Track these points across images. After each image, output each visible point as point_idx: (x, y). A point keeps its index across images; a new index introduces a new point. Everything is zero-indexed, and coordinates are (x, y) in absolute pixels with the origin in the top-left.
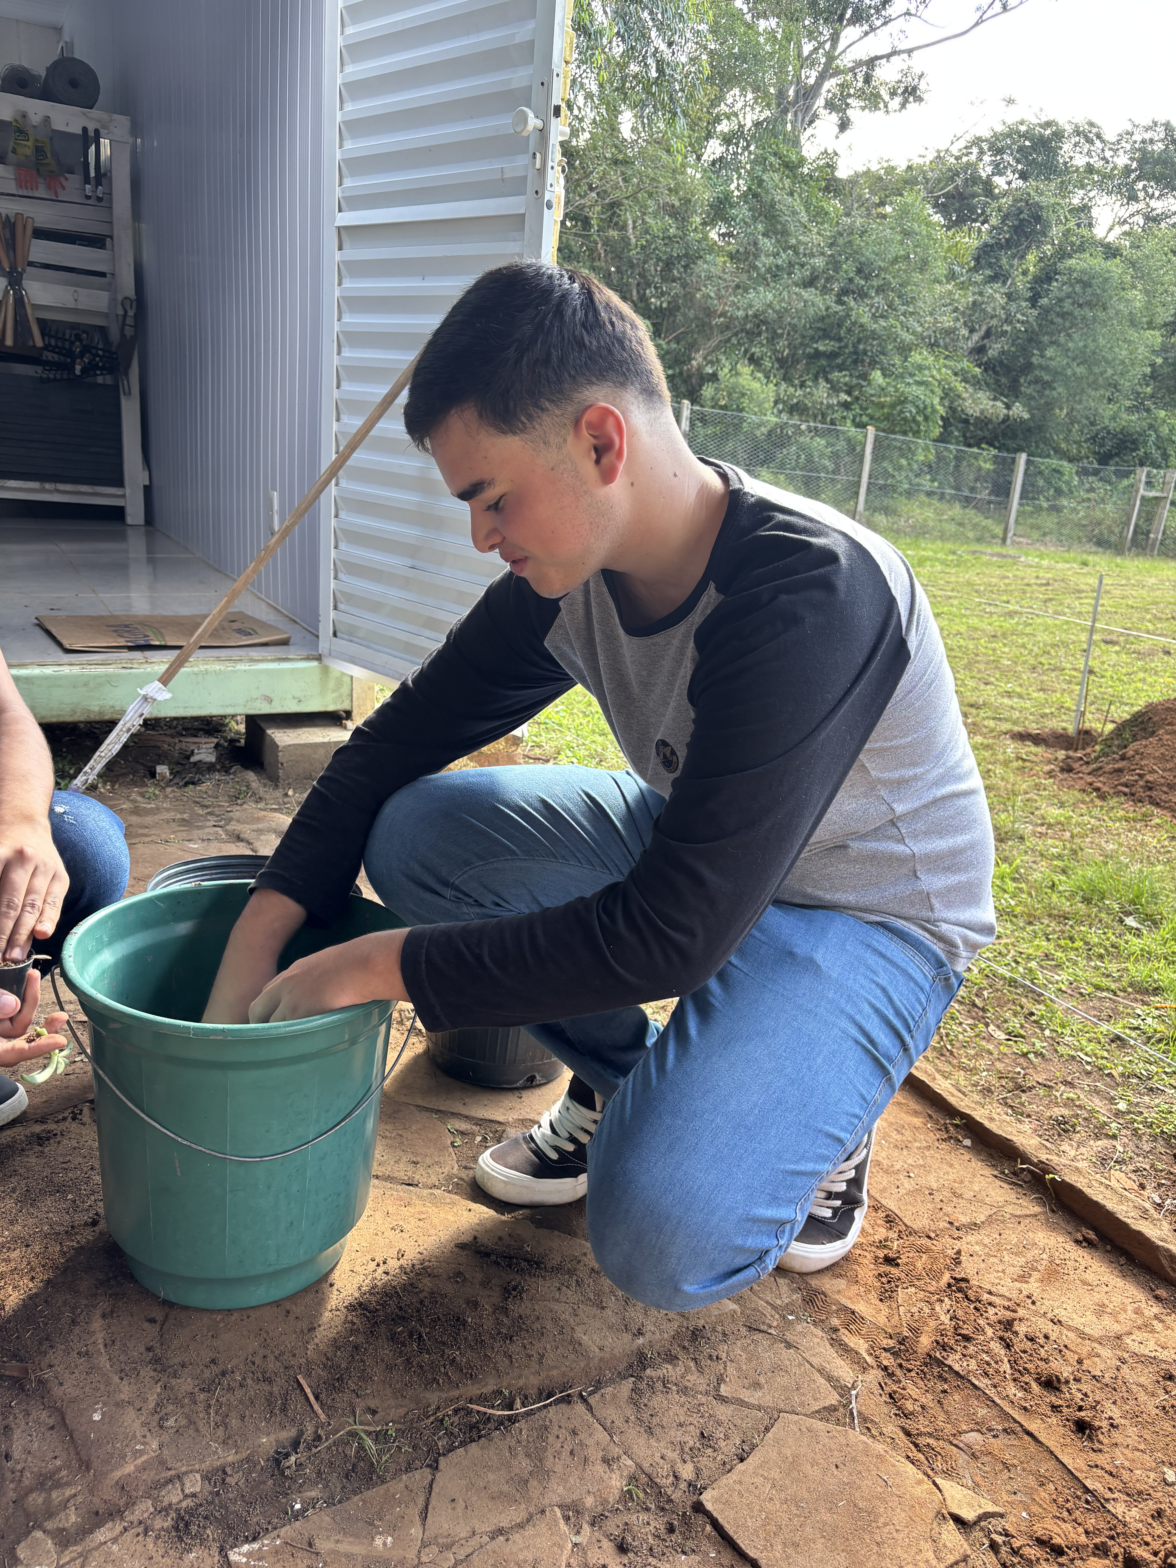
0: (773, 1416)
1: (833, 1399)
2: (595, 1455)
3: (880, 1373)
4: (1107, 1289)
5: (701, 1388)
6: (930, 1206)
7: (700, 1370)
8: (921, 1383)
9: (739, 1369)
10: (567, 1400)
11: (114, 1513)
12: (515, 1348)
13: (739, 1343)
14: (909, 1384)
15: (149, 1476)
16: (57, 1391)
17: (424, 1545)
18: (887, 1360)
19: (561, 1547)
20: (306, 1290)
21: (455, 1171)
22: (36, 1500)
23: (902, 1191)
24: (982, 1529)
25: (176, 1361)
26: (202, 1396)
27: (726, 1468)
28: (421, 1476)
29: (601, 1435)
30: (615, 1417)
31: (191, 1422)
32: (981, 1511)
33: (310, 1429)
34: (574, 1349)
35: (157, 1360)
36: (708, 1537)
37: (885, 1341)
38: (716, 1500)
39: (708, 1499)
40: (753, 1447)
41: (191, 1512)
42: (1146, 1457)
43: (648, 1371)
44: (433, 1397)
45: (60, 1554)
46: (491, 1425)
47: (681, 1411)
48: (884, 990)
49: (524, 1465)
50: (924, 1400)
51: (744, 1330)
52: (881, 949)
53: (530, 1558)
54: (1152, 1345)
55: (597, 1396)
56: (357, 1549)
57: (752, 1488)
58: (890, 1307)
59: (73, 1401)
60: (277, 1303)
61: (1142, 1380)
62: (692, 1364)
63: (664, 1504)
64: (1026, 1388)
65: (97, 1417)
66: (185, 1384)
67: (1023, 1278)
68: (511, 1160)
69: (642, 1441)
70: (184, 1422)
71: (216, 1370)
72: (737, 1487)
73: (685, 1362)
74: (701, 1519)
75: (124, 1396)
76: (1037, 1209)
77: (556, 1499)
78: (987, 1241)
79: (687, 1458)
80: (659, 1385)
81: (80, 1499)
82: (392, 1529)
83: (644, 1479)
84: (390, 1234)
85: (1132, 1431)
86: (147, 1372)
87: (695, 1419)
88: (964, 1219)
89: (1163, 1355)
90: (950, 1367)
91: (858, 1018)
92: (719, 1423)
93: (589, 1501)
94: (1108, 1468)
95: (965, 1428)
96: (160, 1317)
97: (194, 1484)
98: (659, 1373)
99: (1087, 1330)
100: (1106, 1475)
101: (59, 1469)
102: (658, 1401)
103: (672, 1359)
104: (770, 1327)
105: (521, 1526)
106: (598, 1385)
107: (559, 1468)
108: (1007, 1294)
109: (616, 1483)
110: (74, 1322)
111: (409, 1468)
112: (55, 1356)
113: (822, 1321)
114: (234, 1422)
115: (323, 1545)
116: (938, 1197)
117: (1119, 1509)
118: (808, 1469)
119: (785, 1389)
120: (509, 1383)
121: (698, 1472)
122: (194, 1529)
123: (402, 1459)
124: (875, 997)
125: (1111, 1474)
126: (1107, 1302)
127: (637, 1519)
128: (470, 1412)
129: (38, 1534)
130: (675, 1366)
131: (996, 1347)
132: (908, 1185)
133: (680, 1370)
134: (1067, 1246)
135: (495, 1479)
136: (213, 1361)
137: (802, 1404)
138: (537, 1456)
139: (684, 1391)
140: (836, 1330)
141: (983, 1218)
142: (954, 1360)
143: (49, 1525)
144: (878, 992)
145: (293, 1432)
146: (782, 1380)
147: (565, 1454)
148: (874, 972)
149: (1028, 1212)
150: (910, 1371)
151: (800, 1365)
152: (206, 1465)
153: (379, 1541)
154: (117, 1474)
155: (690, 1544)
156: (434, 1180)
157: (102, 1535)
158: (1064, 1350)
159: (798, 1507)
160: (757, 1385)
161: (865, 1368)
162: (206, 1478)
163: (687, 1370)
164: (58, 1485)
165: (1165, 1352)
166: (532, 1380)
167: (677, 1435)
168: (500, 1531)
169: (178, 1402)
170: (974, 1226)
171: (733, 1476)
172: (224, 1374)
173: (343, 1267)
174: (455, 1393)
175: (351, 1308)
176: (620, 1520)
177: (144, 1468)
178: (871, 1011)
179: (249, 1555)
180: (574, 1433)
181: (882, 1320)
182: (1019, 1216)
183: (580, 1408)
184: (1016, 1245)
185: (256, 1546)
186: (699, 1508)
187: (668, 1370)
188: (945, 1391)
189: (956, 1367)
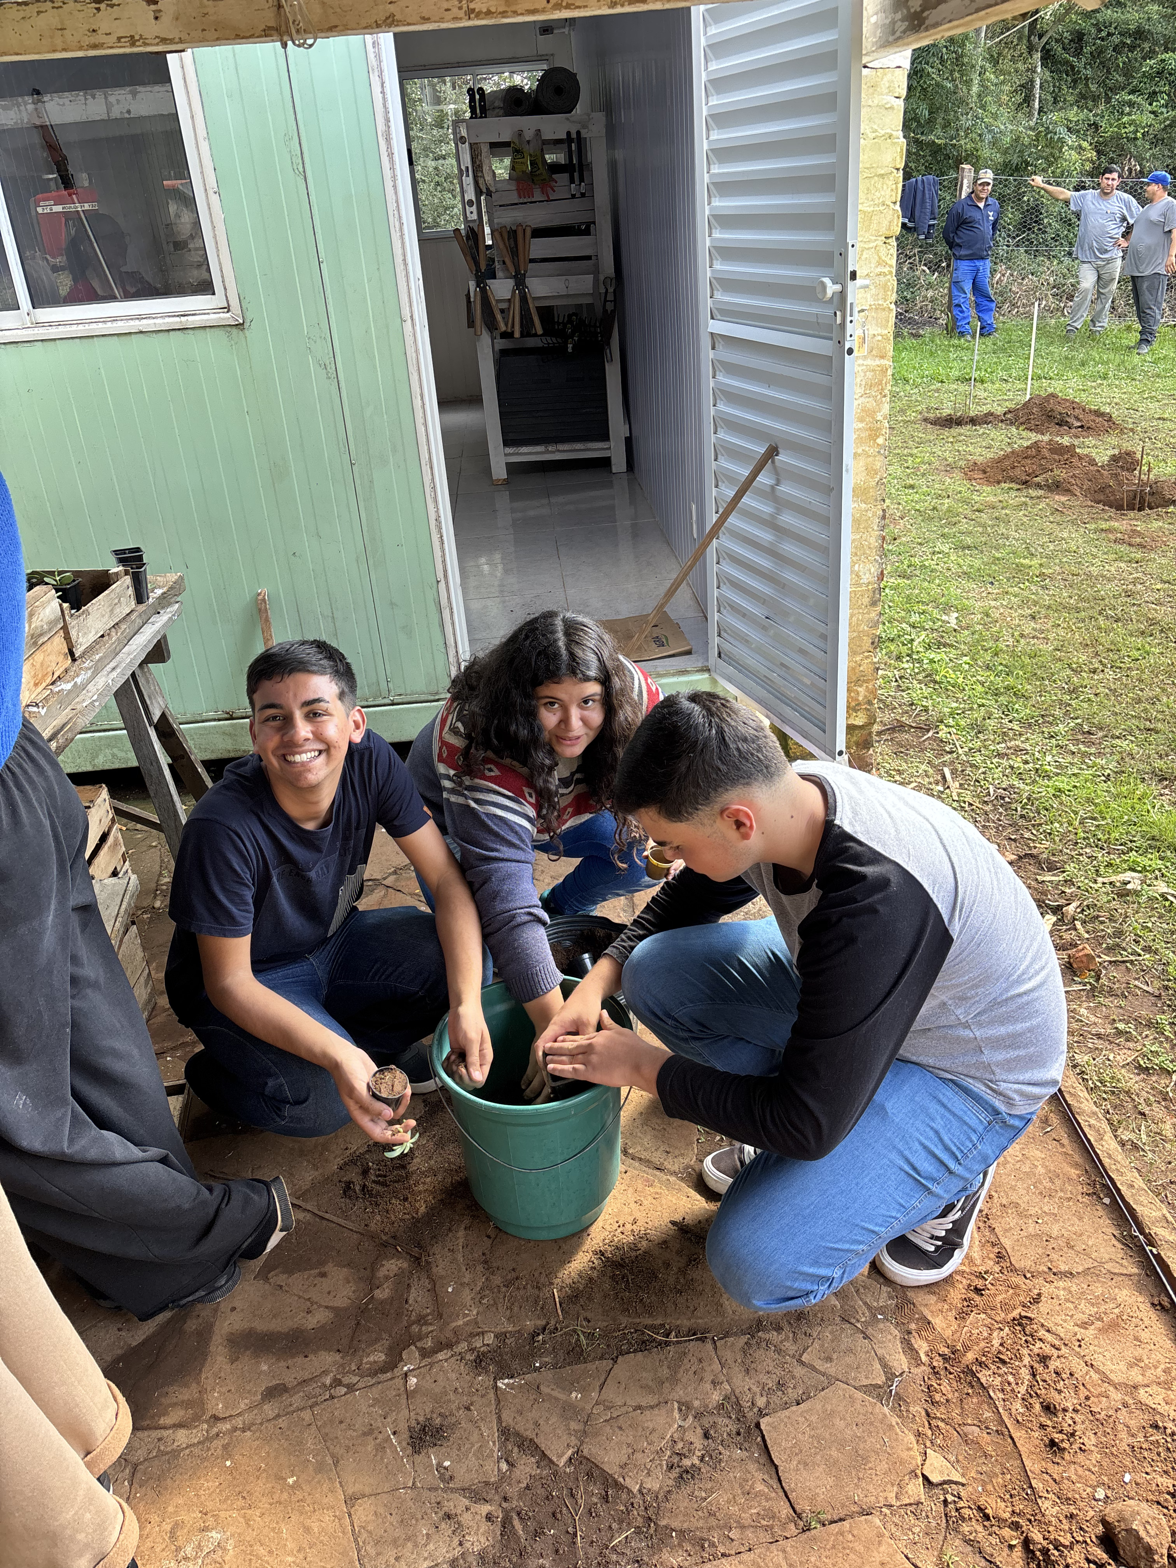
0: (832, 1380)
1: (880, 1380)
2: (709, 1377)
3: (928, 1370)
4: (1152, 1347)
5: (791, 1353)
6: (1040, 1251)
7: (795, 1340)
8: (955, 1384)
9: (822, 1346)
10: (703, 1340)
11: (449, 1346)
12: (681, 1300)
13: (830, 1328)
14: (945, 1382)
15: (469, 1329)
16: (434, 1270)
17: (597, 1403)
18: (938, 1363)
19: (670, 1426)
20: (573, 1235)
21: (692, 1163)
22: (415, 1328)
23: (1023, 1233)
24: (943, 1489)
25: (495, 1265)
26: (504, 1289)
27: (786, 1406)
28: (606, 1364)
29: (717, 1366)
30: (729, 1357)
31: (495, 1303)
32: (947, 1478)
33: (553, 1322)
34: (717, 1310)
35: (486, 1262)
36: (758, 1444)
37: (943, 1349)
38: (768, 1424)
39: (764, 1423)
40: (809, 1397)
41: (484, 1354)
42: (1093, 1477)
43: (760, 1334)
44: (624, 1321)
45: (421, 1361)
46: (654, 1344)
47: (771, 1364)
48: (937, 1132)
49: (665, 1372)
50: (950, 1396)
51: (838, 1319)
52: (945, 1101)
53: (651, 1427)
54: (1159, 1400)
55: (723, 1341)
56: (562, 1396)
57: (795, 1423)
58: (959, 1325)
59: (441, 1277)
60: (555, 1241)
61: (1132, 1423)
62: (791, 1335)
63: (741, 1417)
64: (1029, 1407)
65: (450, 1290)
66: (497, 1280)
67: (1084, 1325)
68: (722, 1165)
69: (740, 1376)
70: (492, 1302)
71: (514, 1275)
72: (786, 1420)
73: (787, 1331)
74: (757, 1432)
75: (466, 1280)
76: (1135, 1270)
77: (677, 1397)
78: (1074, 1288)
79: (764, 1393)
80: (764, 1344)
81: (435, 1334)
82: (583, 1390)
83: (733, 1399)
84: (633, 1205)
85: (1096, 1456)
86: (480, 1268)
87: (779, 1371)
88: (1063, 1268)
89: (1163, 1408)
90: (979, 1379)
91: (907, 1153)
92: (793, 1377)
93: (696, 1403)
94: (1055, 1476)
95: (969, 1422)
96: (493, 1236)
97: (490, 1339)
98: (767, 1336)
99: (1112, 1376)
100: (1051, 1481)
101: (428, 1315)
102: (759, 1354)
103: (779, 1329)
104: (858, 1321)
105: (652, 1407)
106: (727, 1335)
107: (684, 1380)
108: (1062, 1335)
109: (716, 1397)
110: (450, 1230)
111: (601, 1358)
112: (437, 1249)
113: (903, 1324)
114: (516, 1309)
115: (544, 1389)
116: (1053, 1244)
117: (1045, 1505)
118: (837, 1421)
119: (848, 1366)
120: (671, 1321)
121: (768, 1403)
122: (483, 1364)
123: (599, 1352)
124: (927, 1138)
125: (1055, 1481)
126: (1145, 1357)
127: (722, 1421)
128: (643, 1333)
129: (413, 1347)
130: (779, 1334)
131: (1025, 1373)
132: (1032, 1229)
133: (782, 1336)
134: (1142, 1306)
135: (647, 1377)
136: (514, 1270)
137: (855, 1379)
138: (674, 1369)
139: (779, 1351)
140: (909, 1333)
141: (1080, 1269)
142: (984, 1376)
143: (419, 1344)
144: (931, 1134)
145: (544, 1322)
146: (849, 1359)
147: (691, 1372)
148: (933, 1120)
149: (1125, 1272)
150: (951, 1373)
151: (868, 1352)
152: (497, 1330)
153: (574, 1395)
154: (454, 1325)
155: (746, 1445)
156: (676, 1168)
157: (441, 1356)
158: (1081, 1387)
159: (819, 1442)
160: (829, 1359)
161: (919, 1363)
162: (496, 1336)
163: (787, 1338)
164: (426, 1324)
165: (1167, 1407)
166: (685, 1323)
167: (763, 1378)
168: (639, 1407)
169: (491, 1290)
170: (1070, 1274)
171: (787, 1413)
172: (517, 1278)
173: (599, 1223)
174: (638, 1320)
175: (595, 1253)
176: (711, 1419)
177: (467, 1324)
178: (919, 1148)
179: (507, 1385)
180: (700, 1361)
181: (948, 1333)
182: (1115, 1274)
183: (709, 1346)
184: (1097, 1297)
185: (511, 1381)
186: (758, 1425)
187: (773, 1336)
188: (968, 1394)
189: (983, 1380)
